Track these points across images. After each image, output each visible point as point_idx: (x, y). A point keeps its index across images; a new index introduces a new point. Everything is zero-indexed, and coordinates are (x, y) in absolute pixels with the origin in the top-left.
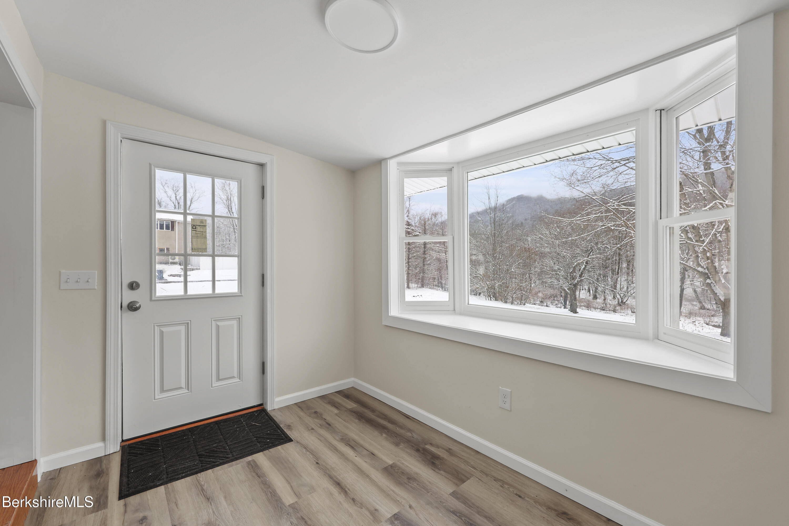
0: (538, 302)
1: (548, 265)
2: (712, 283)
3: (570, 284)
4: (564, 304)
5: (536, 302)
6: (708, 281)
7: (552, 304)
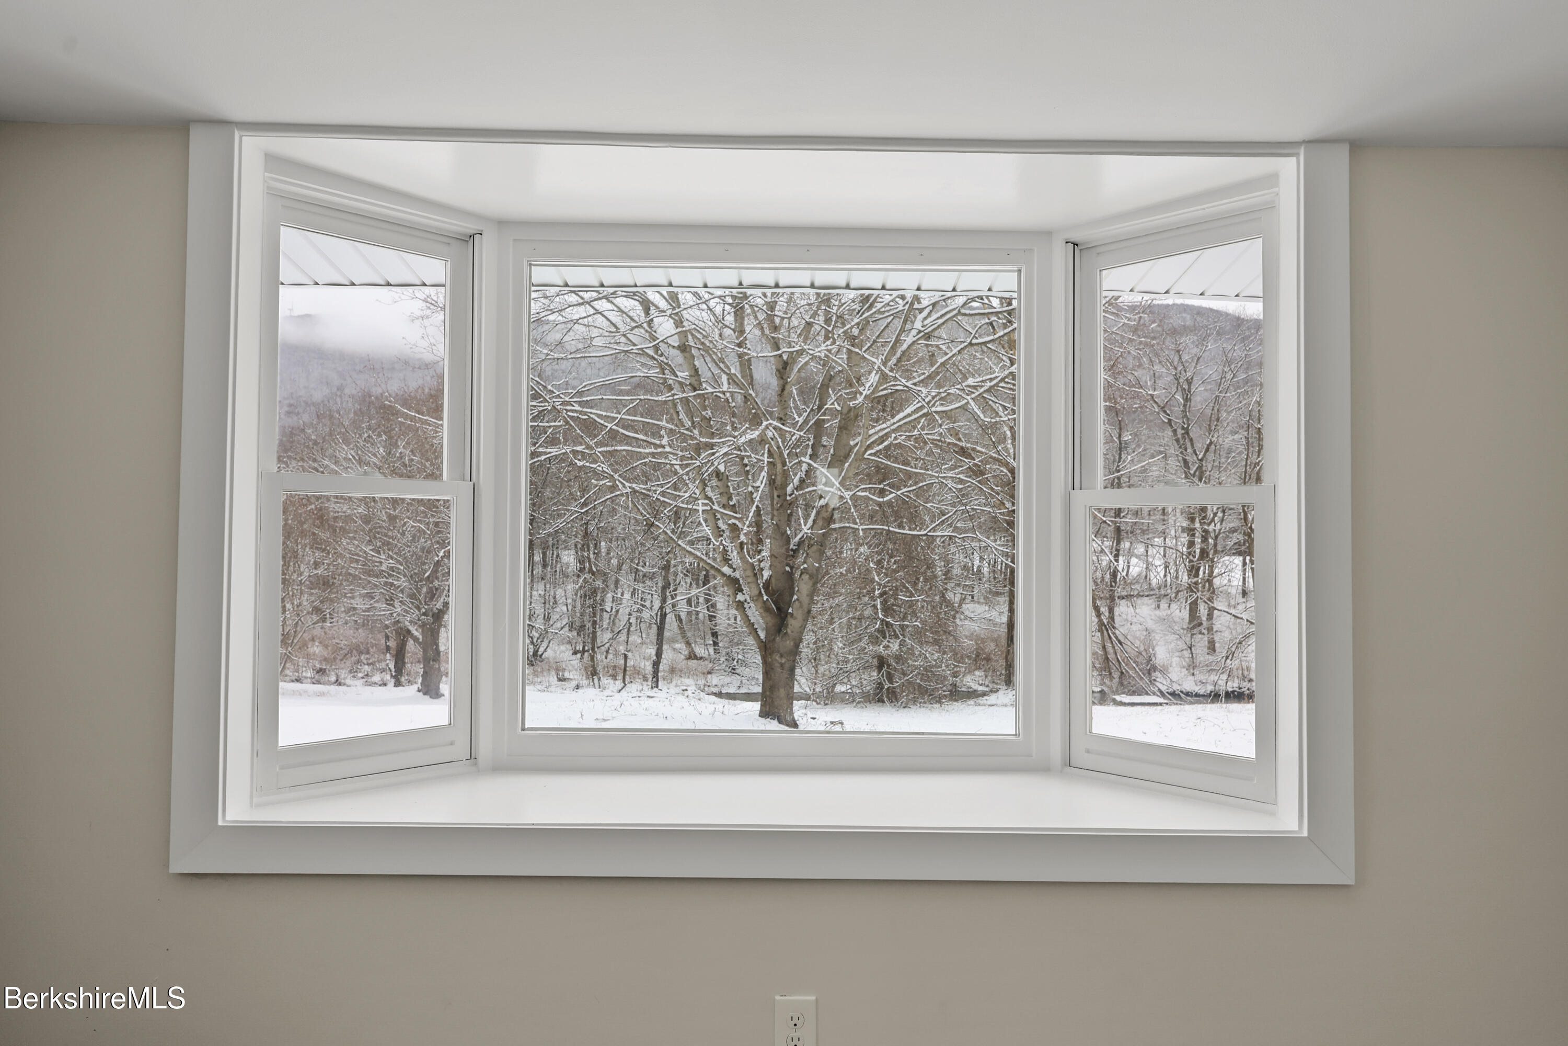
0: (309, 674)
1: (360, 556)
2: (746, 601)
3: (424, 614)
4: (395, 671)
5: (304, 674)
6: (740, 597)
7: (354, 677)
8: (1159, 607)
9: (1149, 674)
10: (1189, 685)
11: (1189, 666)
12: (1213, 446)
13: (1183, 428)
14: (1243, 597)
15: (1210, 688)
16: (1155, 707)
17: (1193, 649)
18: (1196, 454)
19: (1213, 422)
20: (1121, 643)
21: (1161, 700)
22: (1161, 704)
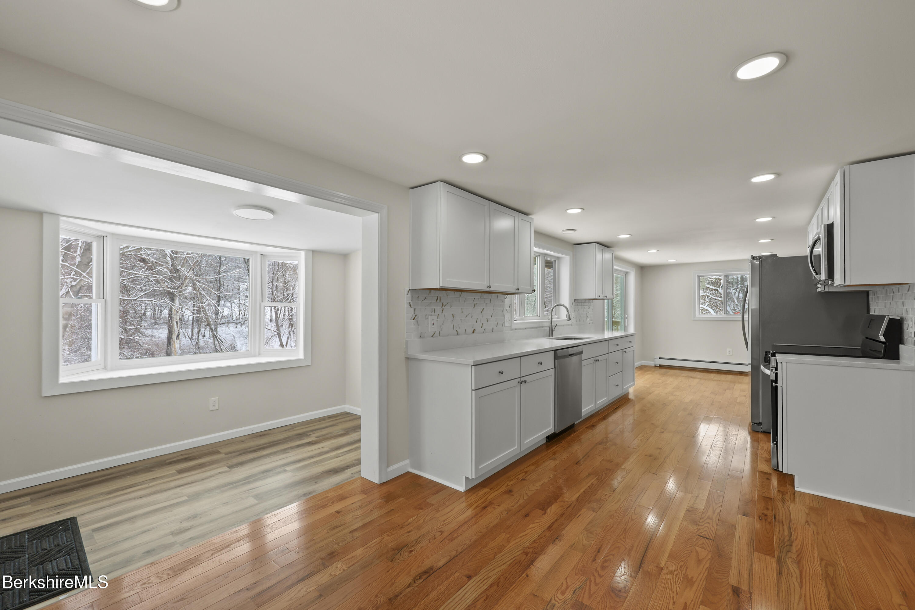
20: (222, 341)
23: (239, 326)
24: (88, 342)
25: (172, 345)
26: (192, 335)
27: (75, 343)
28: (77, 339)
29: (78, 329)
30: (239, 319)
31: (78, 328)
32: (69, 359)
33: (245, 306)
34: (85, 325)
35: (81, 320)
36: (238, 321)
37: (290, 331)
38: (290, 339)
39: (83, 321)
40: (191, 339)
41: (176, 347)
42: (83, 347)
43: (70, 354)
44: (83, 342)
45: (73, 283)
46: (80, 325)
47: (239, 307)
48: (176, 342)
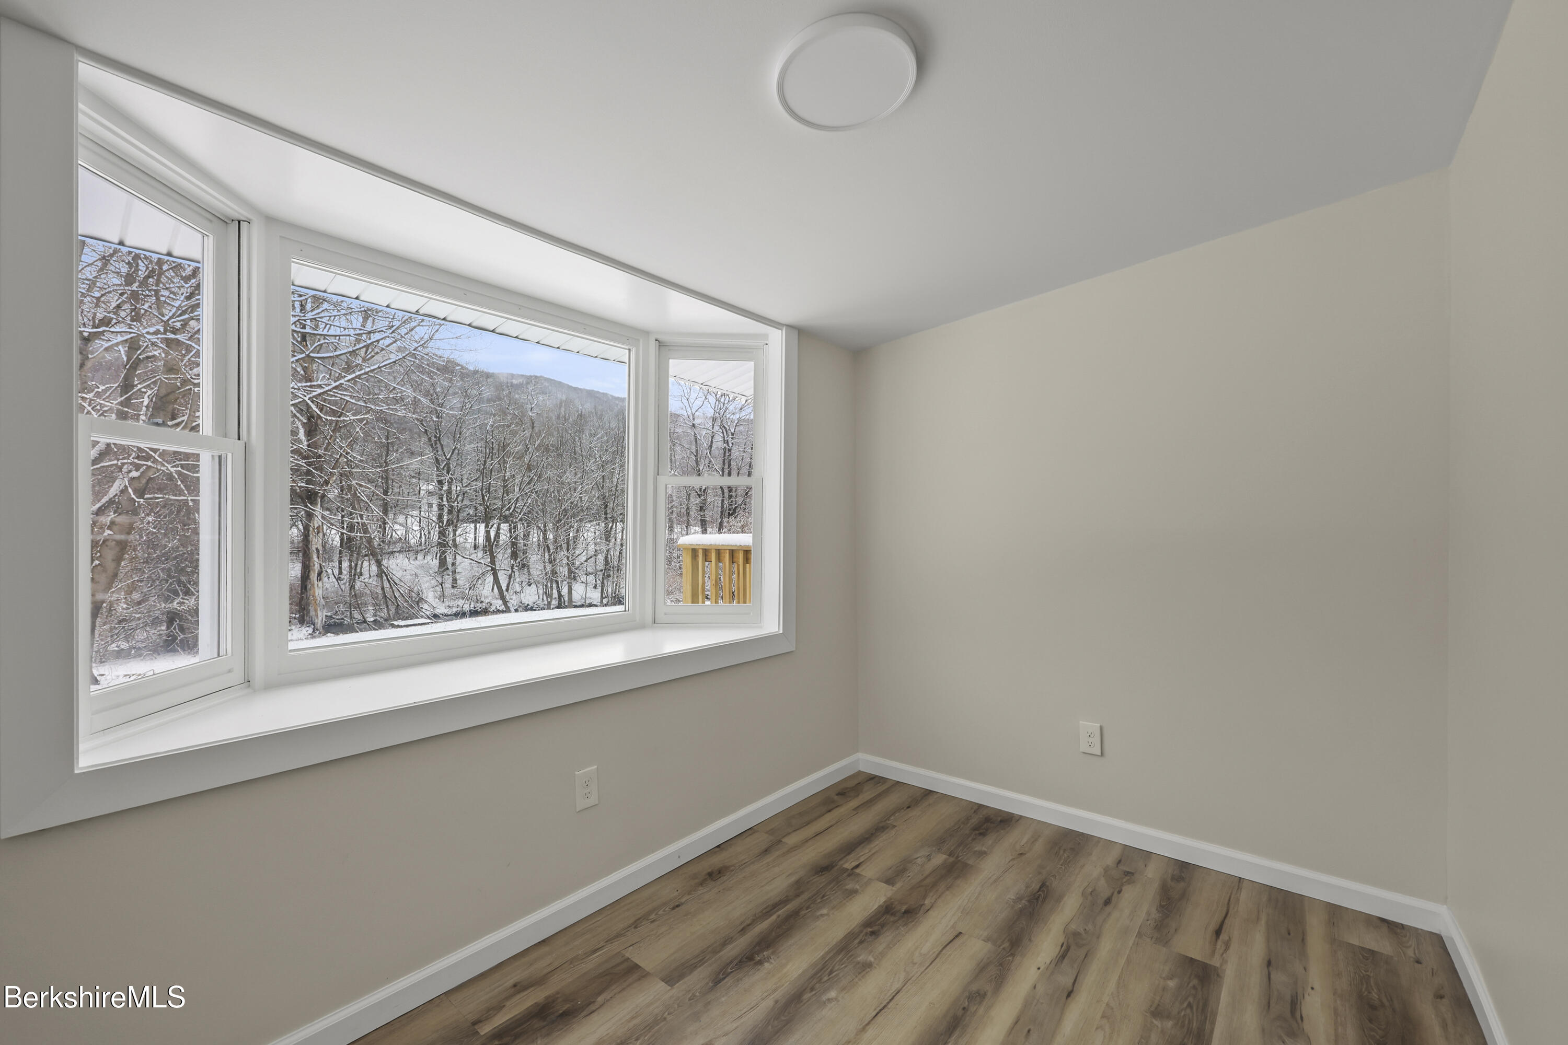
8: (416, 558)
9: (418, 604)
10: (441, 609)
11: (440, 597)
12: (456, 451)
13: (436, 437)
14: (475, 549)
15: (455, 610)
16: (426, 626)
17: (443, 585)
18: (445, 456)
19: (457, 436)
20: (396, 584)
21: (429, 621)
22: (428, 623)
23: (420, 557)
24: (161, 585)
25: (310, 590)
26: (340, 573)
27: (138, 589)
28: (141, 581)
29: (144, 563)
30: (420, 545)
31: (142, 561)
32: (128, 618)
33: (430, 521)
34: (155, 556)
35: (148, 548)
36: (420, 548)
37: (513, 565)
38: (512, 579)
39: (152, 548)
40: (338, 579)
41: (317, 594)
42: (152, 595)
43: (129, 609)
44: (152, 586)
45: (135, 474)
46: (146, 555)
47: (420, 522)
48: (316, 586)
